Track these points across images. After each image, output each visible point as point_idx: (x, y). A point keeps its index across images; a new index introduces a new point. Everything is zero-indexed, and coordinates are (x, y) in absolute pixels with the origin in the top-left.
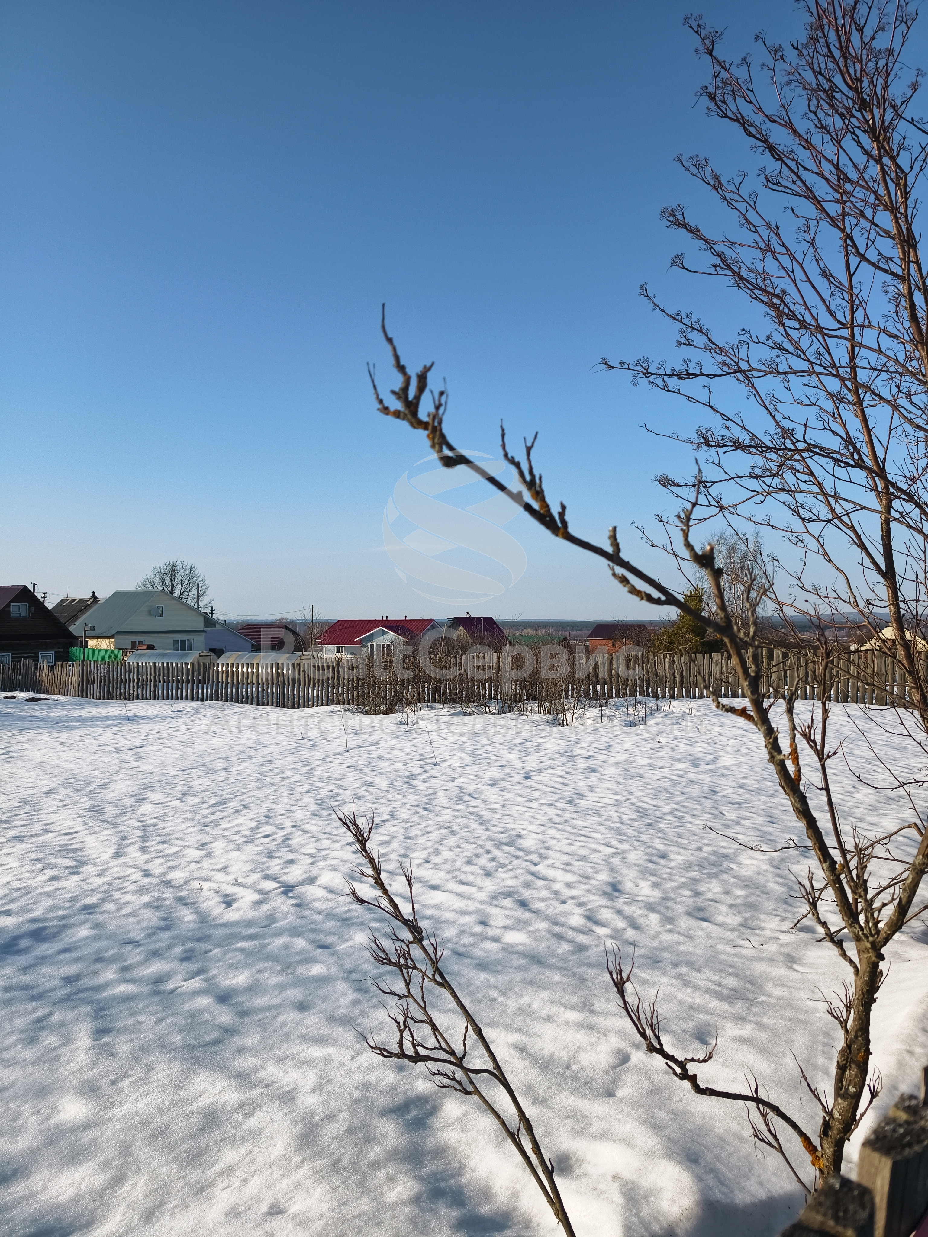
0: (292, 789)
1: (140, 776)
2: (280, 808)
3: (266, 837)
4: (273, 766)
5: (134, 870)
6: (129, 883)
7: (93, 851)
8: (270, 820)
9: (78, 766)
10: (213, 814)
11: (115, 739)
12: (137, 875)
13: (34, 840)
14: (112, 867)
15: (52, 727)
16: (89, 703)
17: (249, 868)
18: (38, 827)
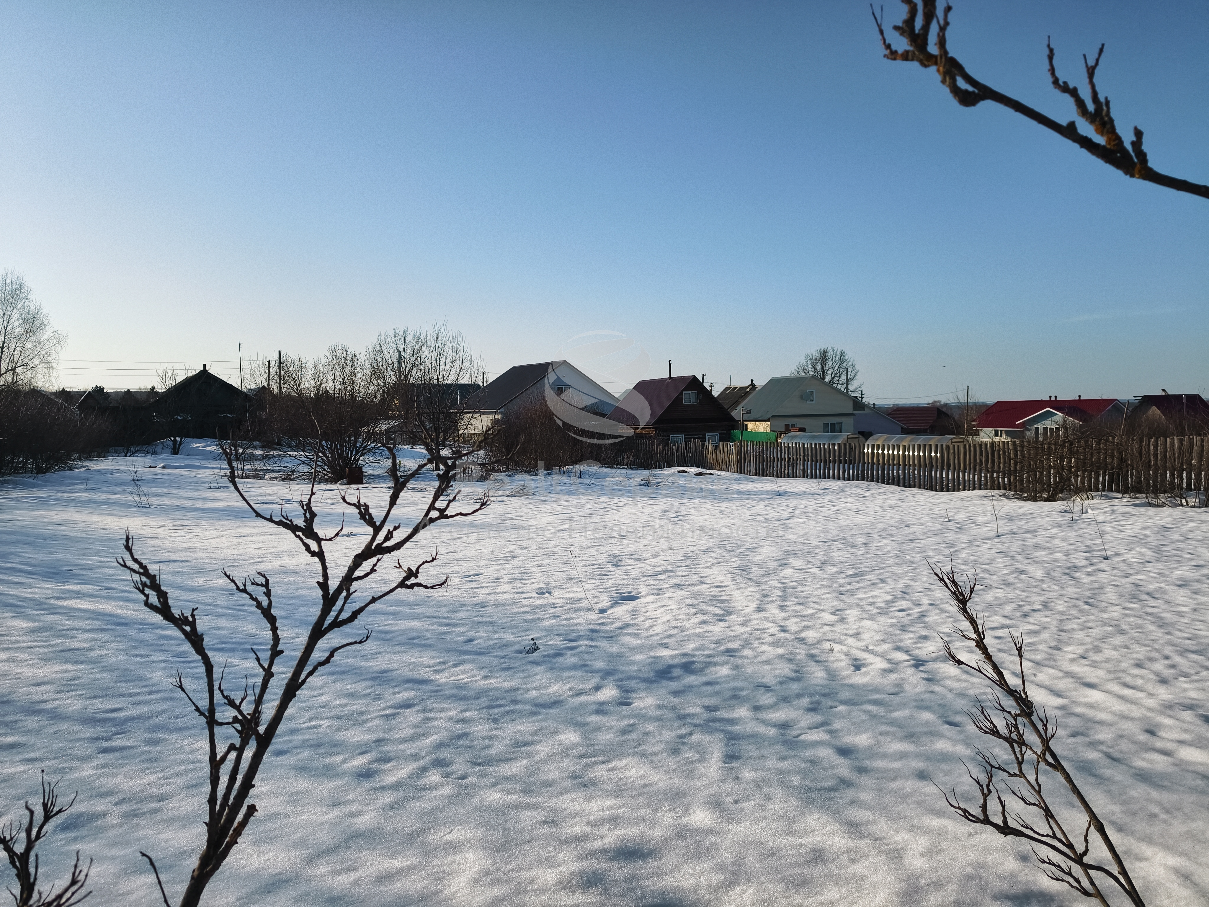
1: (785, 544)
2: (918, 586)
3: (901, 611)
4: (915, 545)
5: (772, 625)
6: (766, 635)
7: (739, 604)
8: (907, 596)
9: (732, 531)
10: (850, 584)
11: (766, 510)
12: (774, 630)
13: (691, 588)
14: (754, 619)
16: (745, 479)
17: (881, 638)
18: (696, 578)
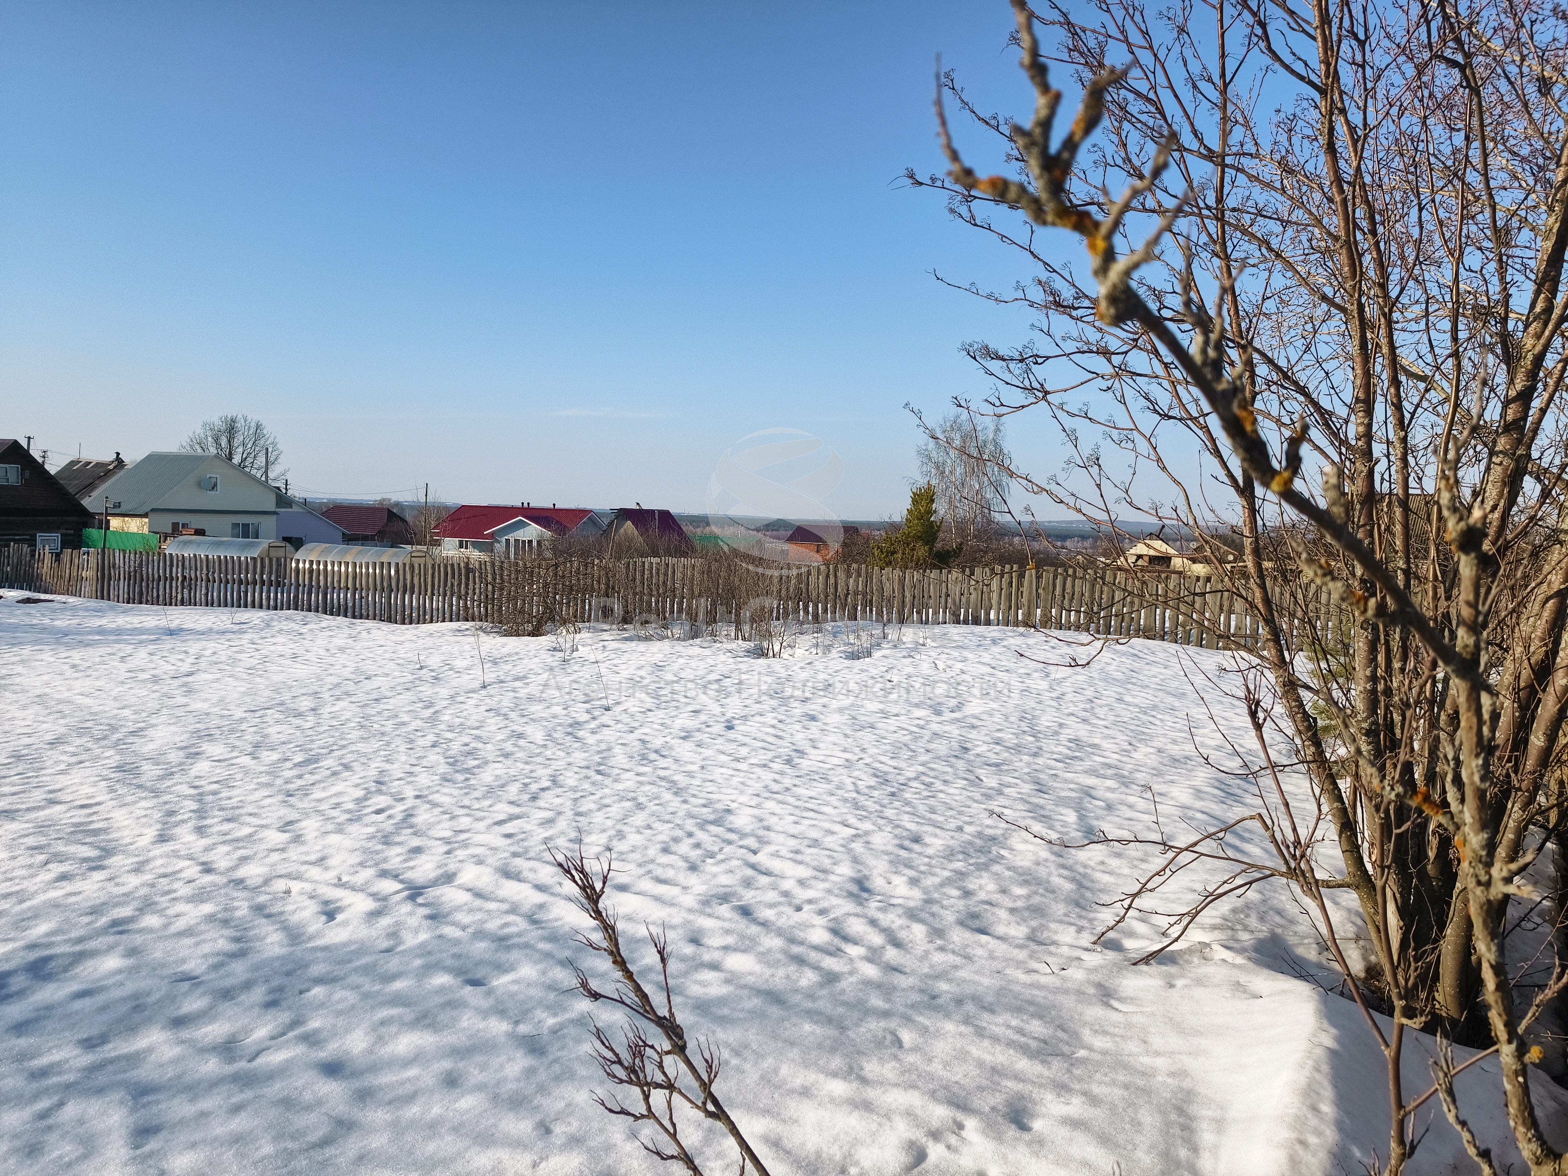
0: (411, 741)
1: (191, 719)
2: (396, 770)
3: (378, 812)
4: (382, 706)
5: (187, 863)
6: (181, 883)
7: (126, 833)
8: (383, 788)
9: (99, 702)
10: (300, 777)
11: (151, 661)
12: (192, 871)
13: (33, 815)
14: (154, 858)
15: (58, 642)
16: (112, 608)
17: (358, 860)
18: (38, 796)
